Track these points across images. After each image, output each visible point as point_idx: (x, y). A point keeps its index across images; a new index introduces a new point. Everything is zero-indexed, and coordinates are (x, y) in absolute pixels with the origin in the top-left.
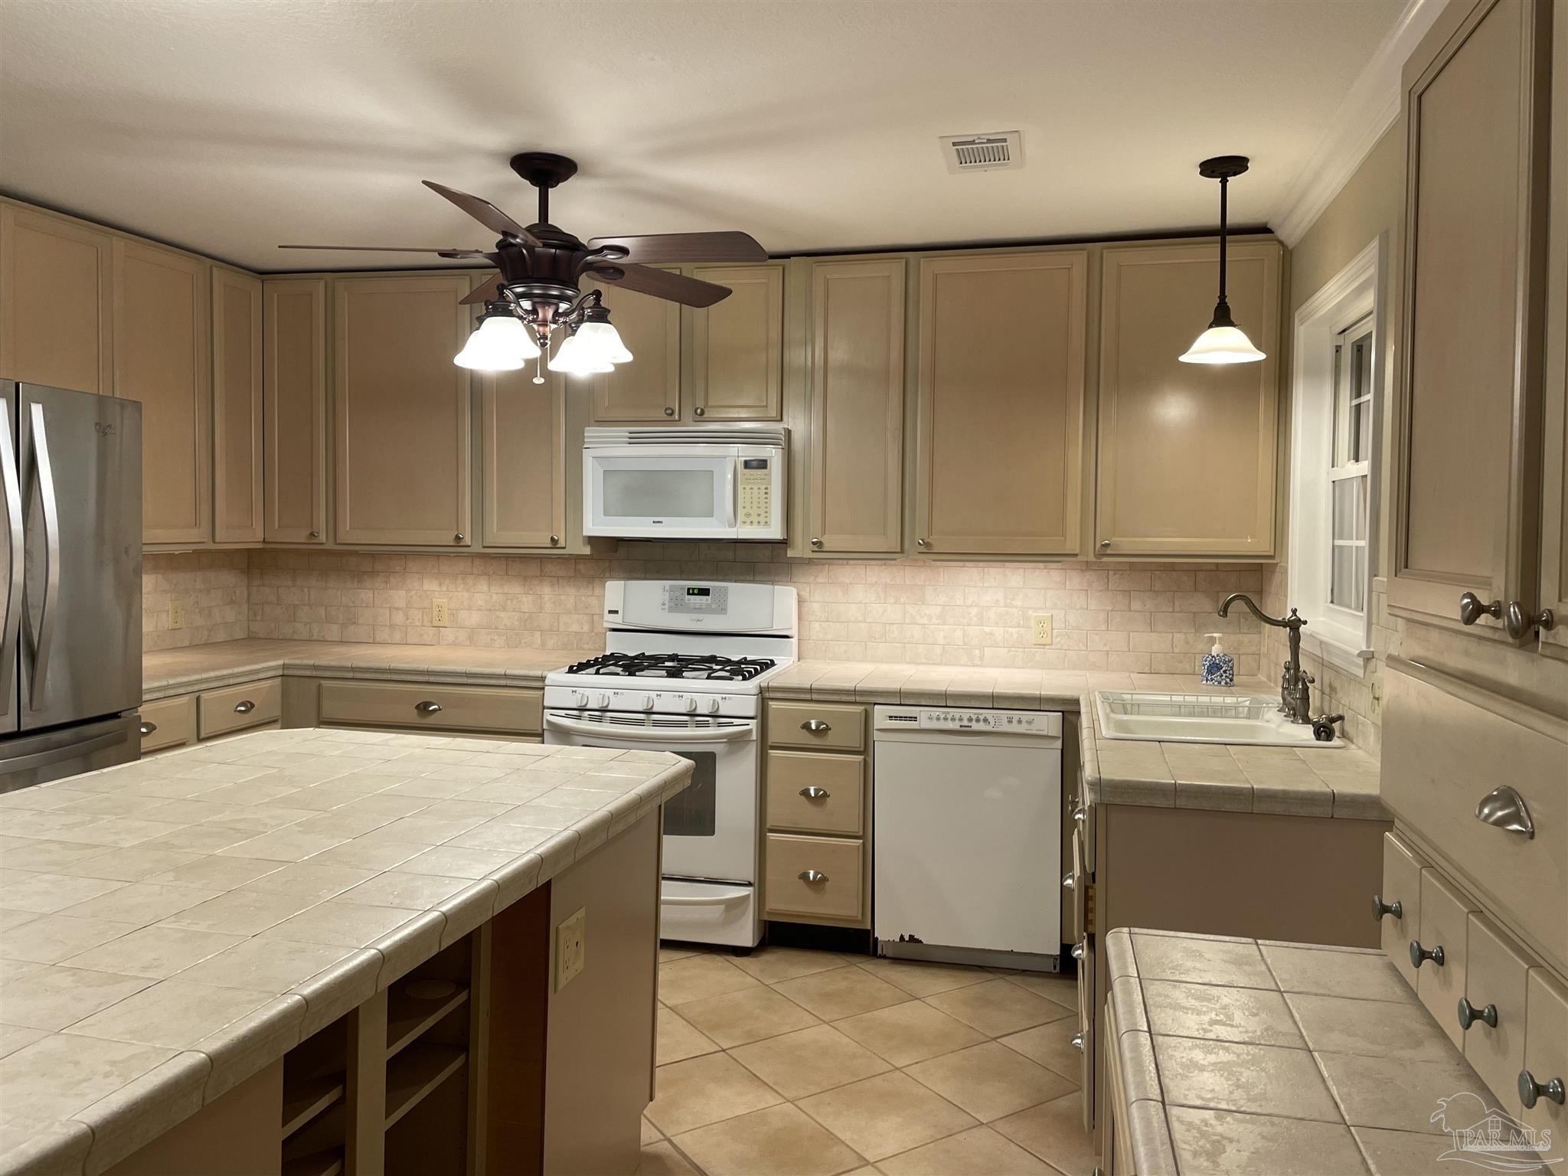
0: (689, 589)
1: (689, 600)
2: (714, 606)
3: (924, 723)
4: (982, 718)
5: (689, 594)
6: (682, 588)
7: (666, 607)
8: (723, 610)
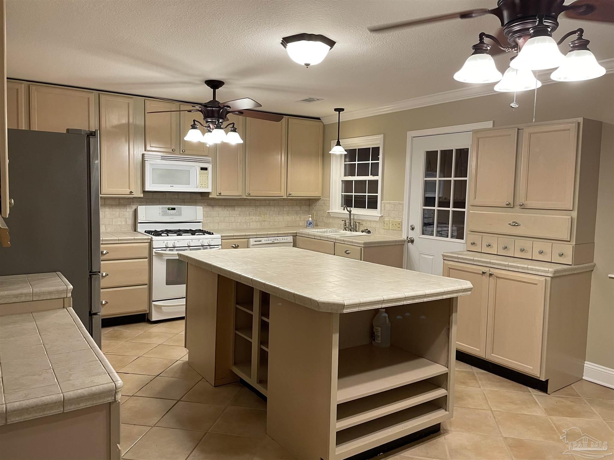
0: (168, 208)
1: (169, 212)
2: (177, 213)
3: (263, 242)
4: (277, 239)
5: (168, 210)
6: (166, 208)
7: (161, 214)
8: (180, 215)
